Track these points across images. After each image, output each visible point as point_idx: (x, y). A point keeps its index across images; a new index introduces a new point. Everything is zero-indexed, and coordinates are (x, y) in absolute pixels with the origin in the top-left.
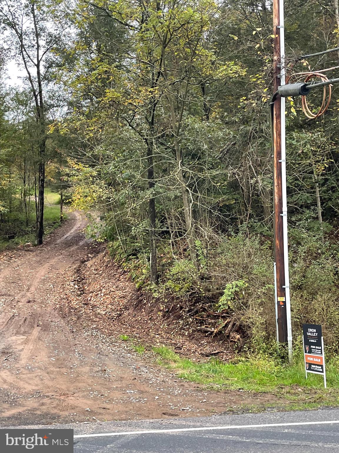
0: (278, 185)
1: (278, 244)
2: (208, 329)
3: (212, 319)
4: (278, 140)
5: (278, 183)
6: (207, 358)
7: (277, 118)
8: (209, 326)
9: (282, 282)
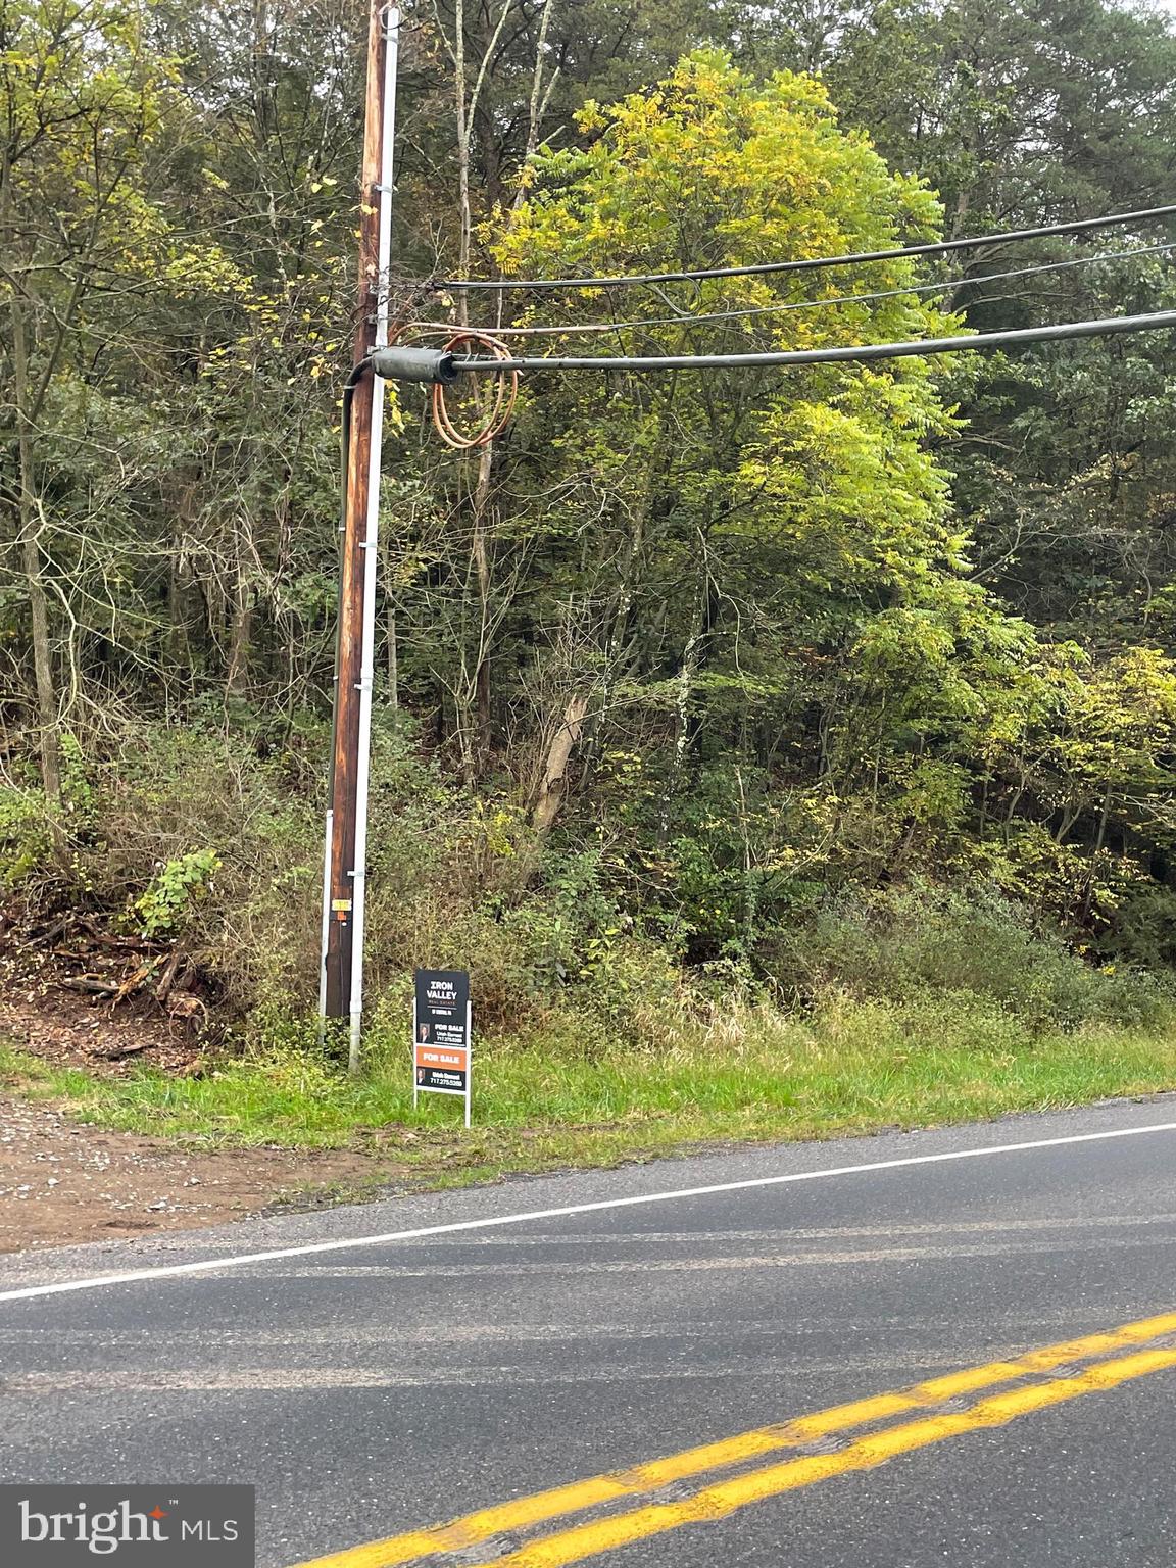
0: (354, 608)
1: (344, 762)
2: (100, 984)
3: (107, 955)
4: (361, 490)
5: (353, 602)
6: (112, 1063)
7: (359, 431)
8: (100, 976)
9: (345, 860)
